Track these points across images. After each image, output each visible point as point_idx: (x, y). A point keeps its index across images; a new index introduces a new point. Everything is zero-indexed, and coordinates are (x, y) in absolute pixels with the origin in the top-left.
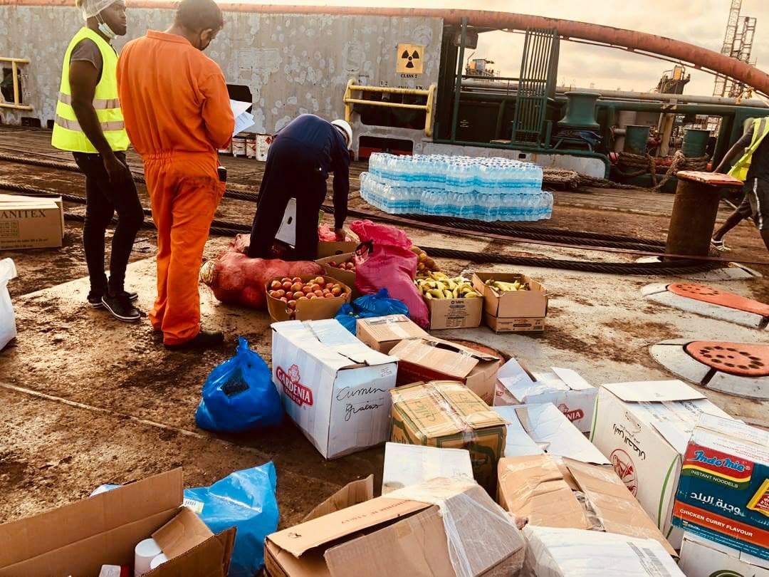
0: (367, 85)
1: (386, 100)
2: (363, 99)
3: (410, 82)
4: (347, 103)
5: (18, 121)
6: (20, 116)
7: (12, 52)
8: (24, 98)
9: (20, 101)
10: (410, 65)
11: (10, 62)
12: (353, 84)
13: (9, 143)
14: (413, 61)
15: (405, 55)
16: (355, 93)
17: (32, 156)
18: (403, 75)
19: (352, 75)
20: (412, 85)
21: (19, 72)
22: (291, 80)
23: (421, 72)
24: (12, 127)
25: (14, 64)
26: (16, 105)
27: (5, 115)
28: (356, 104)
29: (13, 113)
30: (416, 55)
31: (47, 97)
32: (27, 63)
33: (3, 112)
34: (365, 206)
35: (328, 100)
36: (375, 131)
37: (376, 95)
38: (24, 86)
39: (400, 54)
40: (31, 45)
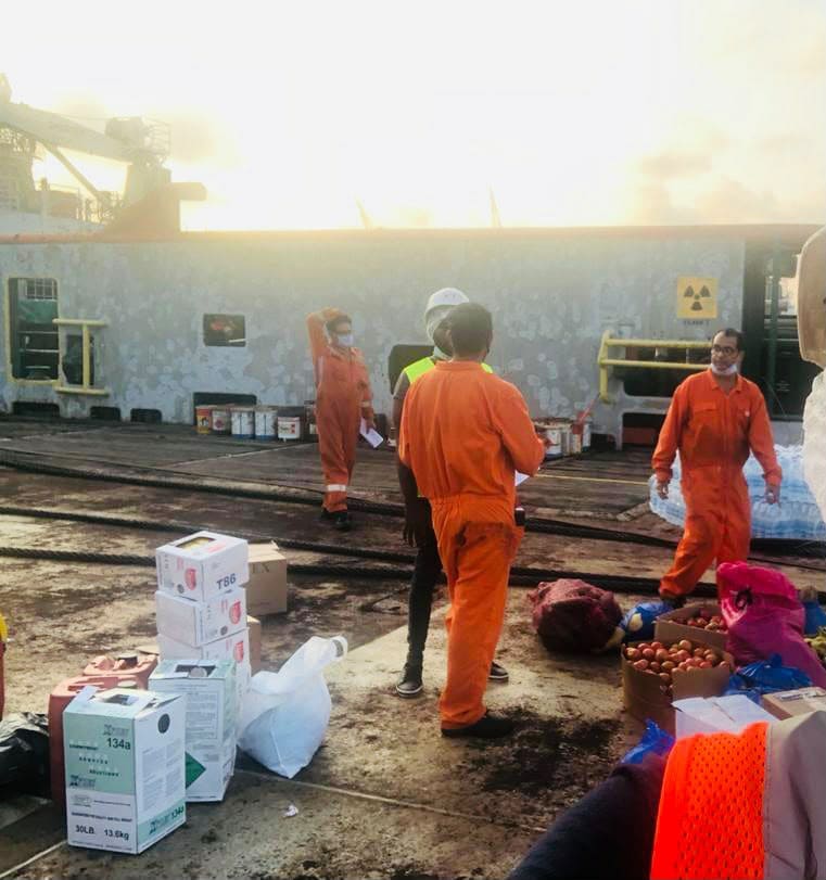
0: (631, 337)
1: (661, 358)
2: (628, 358)
3: (700, 331)
4: (603, 366)
5: (86, 413)
6: (89, 404)
7: (82, 311)
8: (100, 373)
9: (92, 383)
10: (697, 307)
11: (80, 327)
12: (611, 337)
14: (702, 300)
15: (689, 293)
16: (614, 351)
18: (687, 322)
19: (609, 324)
20: (702, 335)
21: (91, 340)
22: (514, 336)
23: (715, 316)
24: (74, 422)
25: (85, 330)
26: (85, 389)
27: (66, 406)
28: (617, 367)
29: (77, 400)
30: (705, 292)
31: (133, 374)
32: (105, 327)
33: (63, 400)
34: (664, 526)
35: (572, 361)
36: (648, 404)
37: (646, 353)
38: (97, 361)
39: (681, 291)
40: (112, 300)
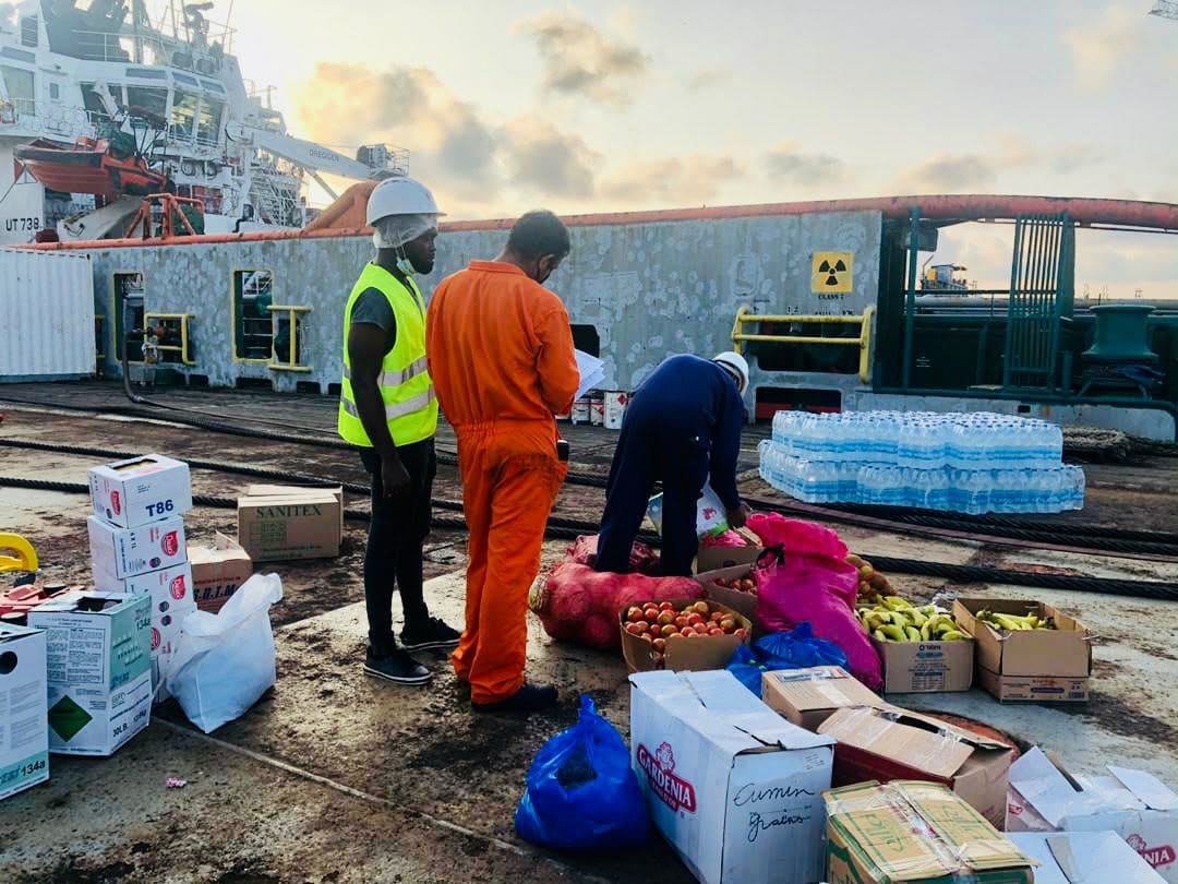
0: (766, 314)
1: (796, 333)
2: (761, 333)
3: (833, 305)
4: (737, 341)
5: (293, 387)
6: (296, 379)
7: (291, 298)
8: (303, 355)
9: (297, 361)
10: (832, 281)
11: (288, 311)
12: (746, 313)
13: (280, 416)
14: (837, 275)
15: (824, 267)
16: (748, 326)
17: (307, 432)
18: (822, 296)
19: (745, 301)
20: (837, 310)
21: (298, 323)
22: (654, 314)
23: (850, 290)
24: (284, 395)
25: (292, 313)
26: (292, 366)
27: (277, 381)
28: (750, 342)
29: (286, 376)
30: (841, 266)
31: (330, 353)
32: (309, 311)
33: (275, 376)
34: (767, 490)
35: (709, 338)
36: (782, 379)
37: (781, 327)
38: (302, 341)
39: (817, 265)
40: (315, 288)
